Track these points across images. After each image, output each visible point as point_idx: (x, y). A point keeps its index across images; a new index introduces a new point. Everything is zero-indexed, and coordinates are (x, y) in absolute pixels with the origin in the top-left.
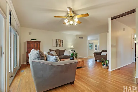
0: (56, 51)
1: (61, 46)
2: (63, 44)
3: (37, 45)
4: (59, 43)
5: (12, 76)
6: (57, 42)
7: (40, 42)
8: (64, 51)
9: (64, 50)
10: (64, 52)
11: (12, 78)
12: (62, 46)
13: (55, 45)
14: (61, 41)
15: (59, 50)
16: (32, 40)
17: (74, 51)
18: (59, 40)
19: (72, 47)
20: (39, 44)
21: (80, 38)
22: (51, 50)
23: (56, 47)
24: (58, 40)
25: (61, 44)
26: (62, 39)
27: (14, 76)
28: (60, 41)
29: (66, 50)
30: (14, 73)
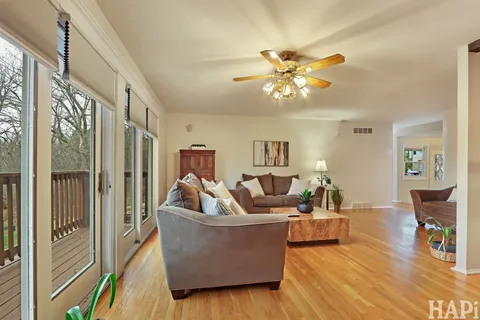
0: (261, 179)
1: (282, 163)
2: (287, 157)
3: (206, 161)
4: (273, 152)
5: (137, 242)
6: (267, 151)
7: (214, 152)
8: (288, 180)
9: (291, 177)
10: (291, 182)
11: (138, 245)
12: (286, 165)
13: (260, 158)
14: (282, 147)
15: (273, 177)
16: (194, 148)
17: (329, 182)
18: (273, 143)
19: (322, 165)
20: (210, 159)
21: (355, 131)
22: (246, 178)
23: (266, 165)
24: (270, 145)
25: (282, 156)
26: (283, 139)
27: (141, 242)
28: (276, 146)
29: (297, 177)
30: (142, 237)
